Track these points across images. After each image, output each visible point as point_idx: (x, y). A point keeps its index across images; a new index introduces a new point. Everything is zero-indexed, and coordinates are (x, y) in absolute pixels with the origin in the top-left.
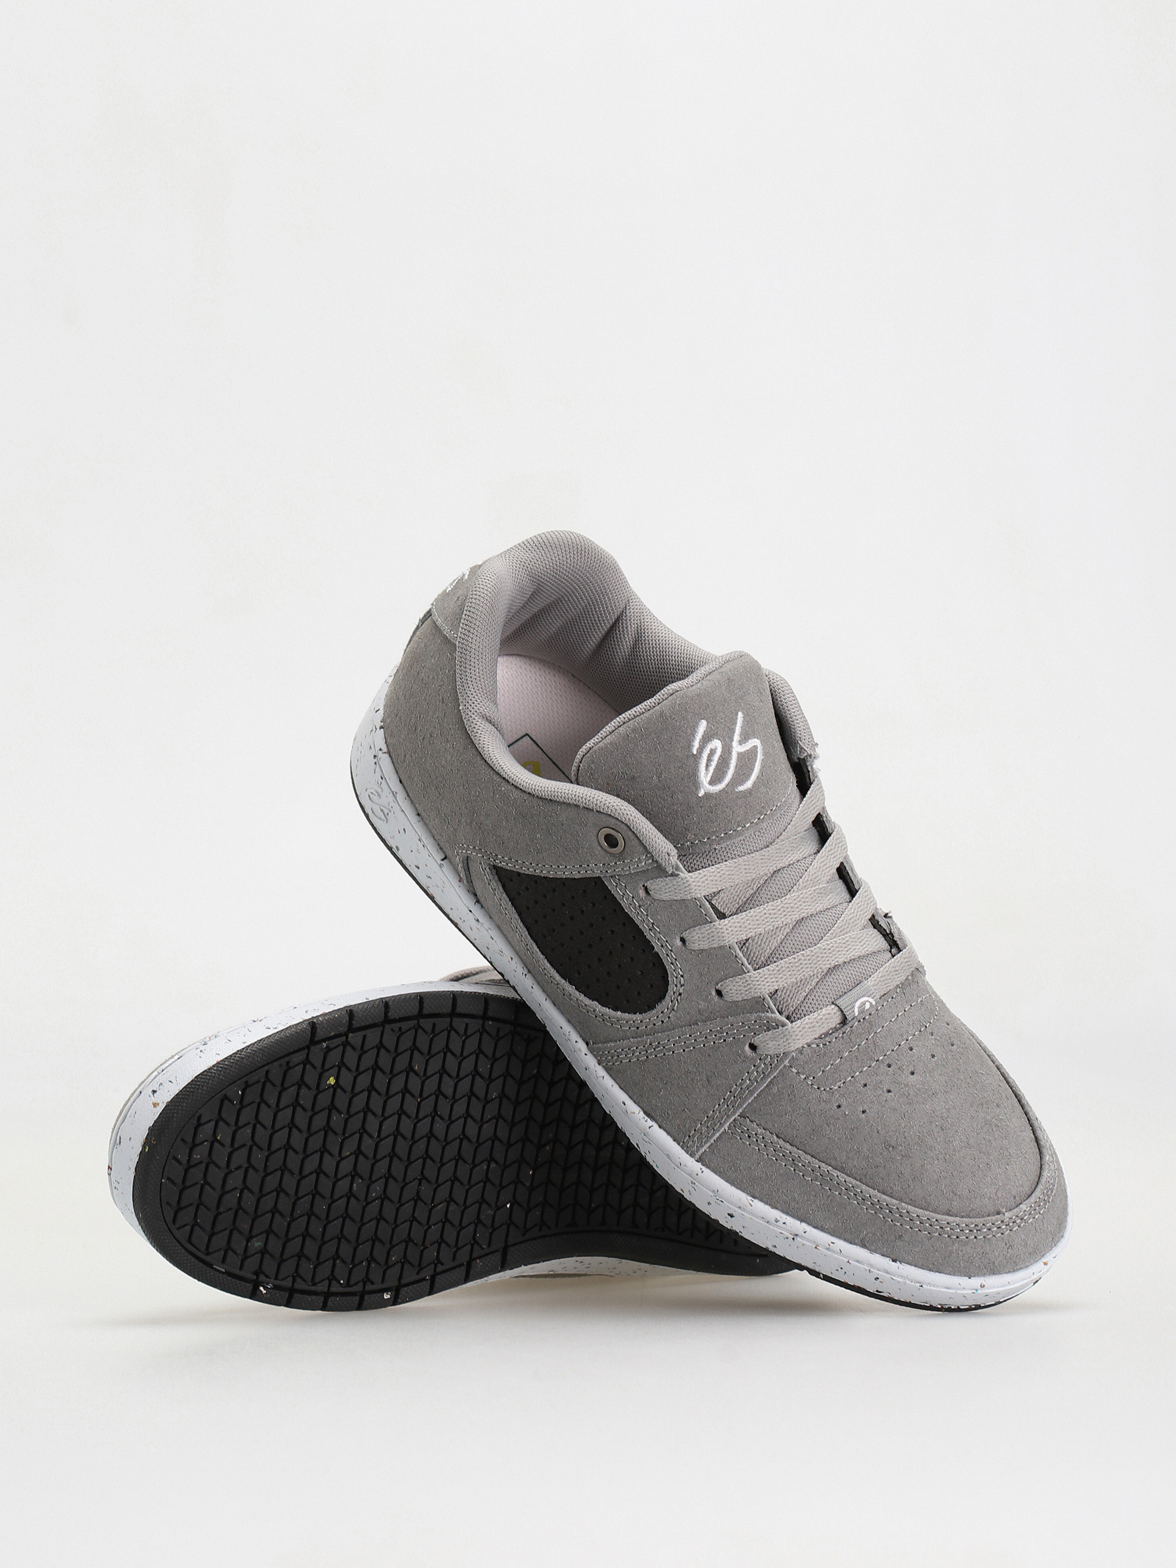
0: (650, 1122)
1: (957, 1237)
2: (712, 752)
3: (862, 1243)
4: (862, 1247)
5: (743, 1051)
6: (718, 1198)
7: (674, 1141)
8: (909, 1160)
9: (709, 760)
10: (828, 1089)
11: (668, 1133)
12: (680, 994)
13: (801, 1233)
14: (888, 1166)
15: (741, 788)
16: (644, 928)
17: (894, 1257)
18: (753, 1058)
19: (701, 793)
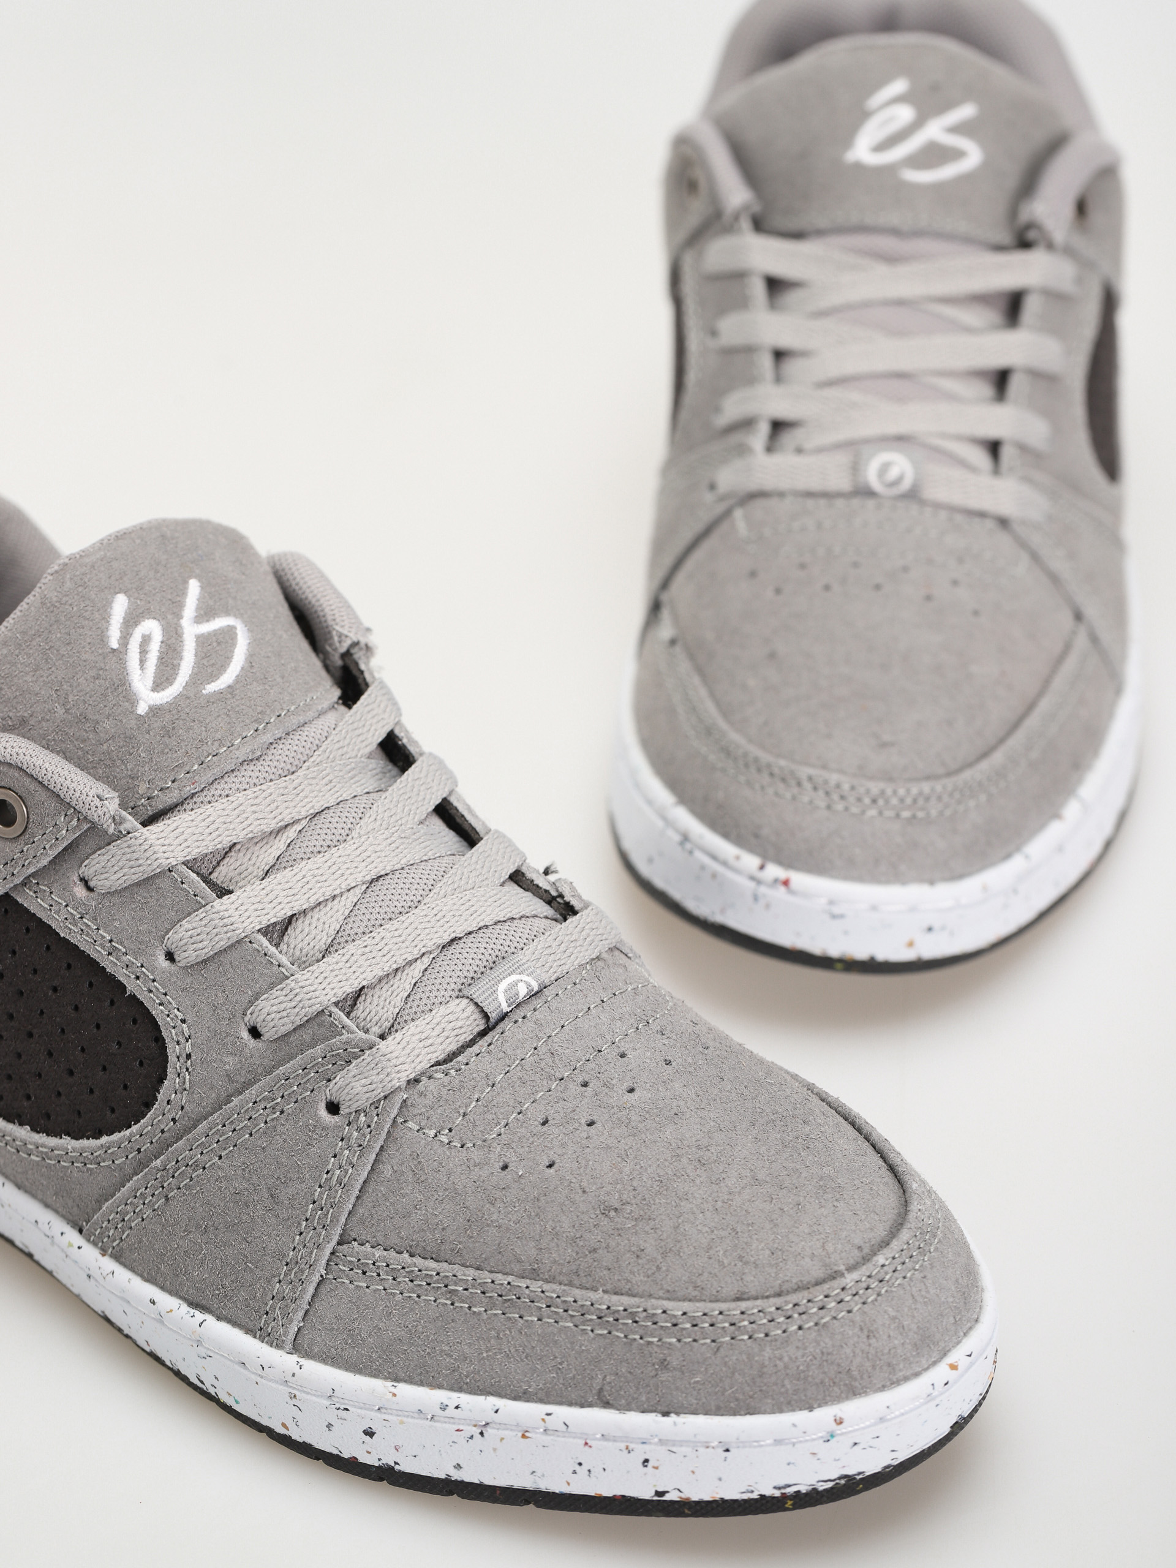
0: (200, 1316)
1: (767, 1335)
2: (146, 640)
3: (602, 1401)
4: (605, 1407)
5: (317, 1119)
6: (337, 1406)
7: (247, 1333)
8: (648, 1224)
9: (143, 652)
10: (479, 1142)
11: (234, 1323)
12: (189, 1056)
13: (491, 1416)
14: (613, 1244)
15: (211, 688)
16: (97, 953)
17: (666, 1409)
18: (336, 1127)
19: (142, 709)
